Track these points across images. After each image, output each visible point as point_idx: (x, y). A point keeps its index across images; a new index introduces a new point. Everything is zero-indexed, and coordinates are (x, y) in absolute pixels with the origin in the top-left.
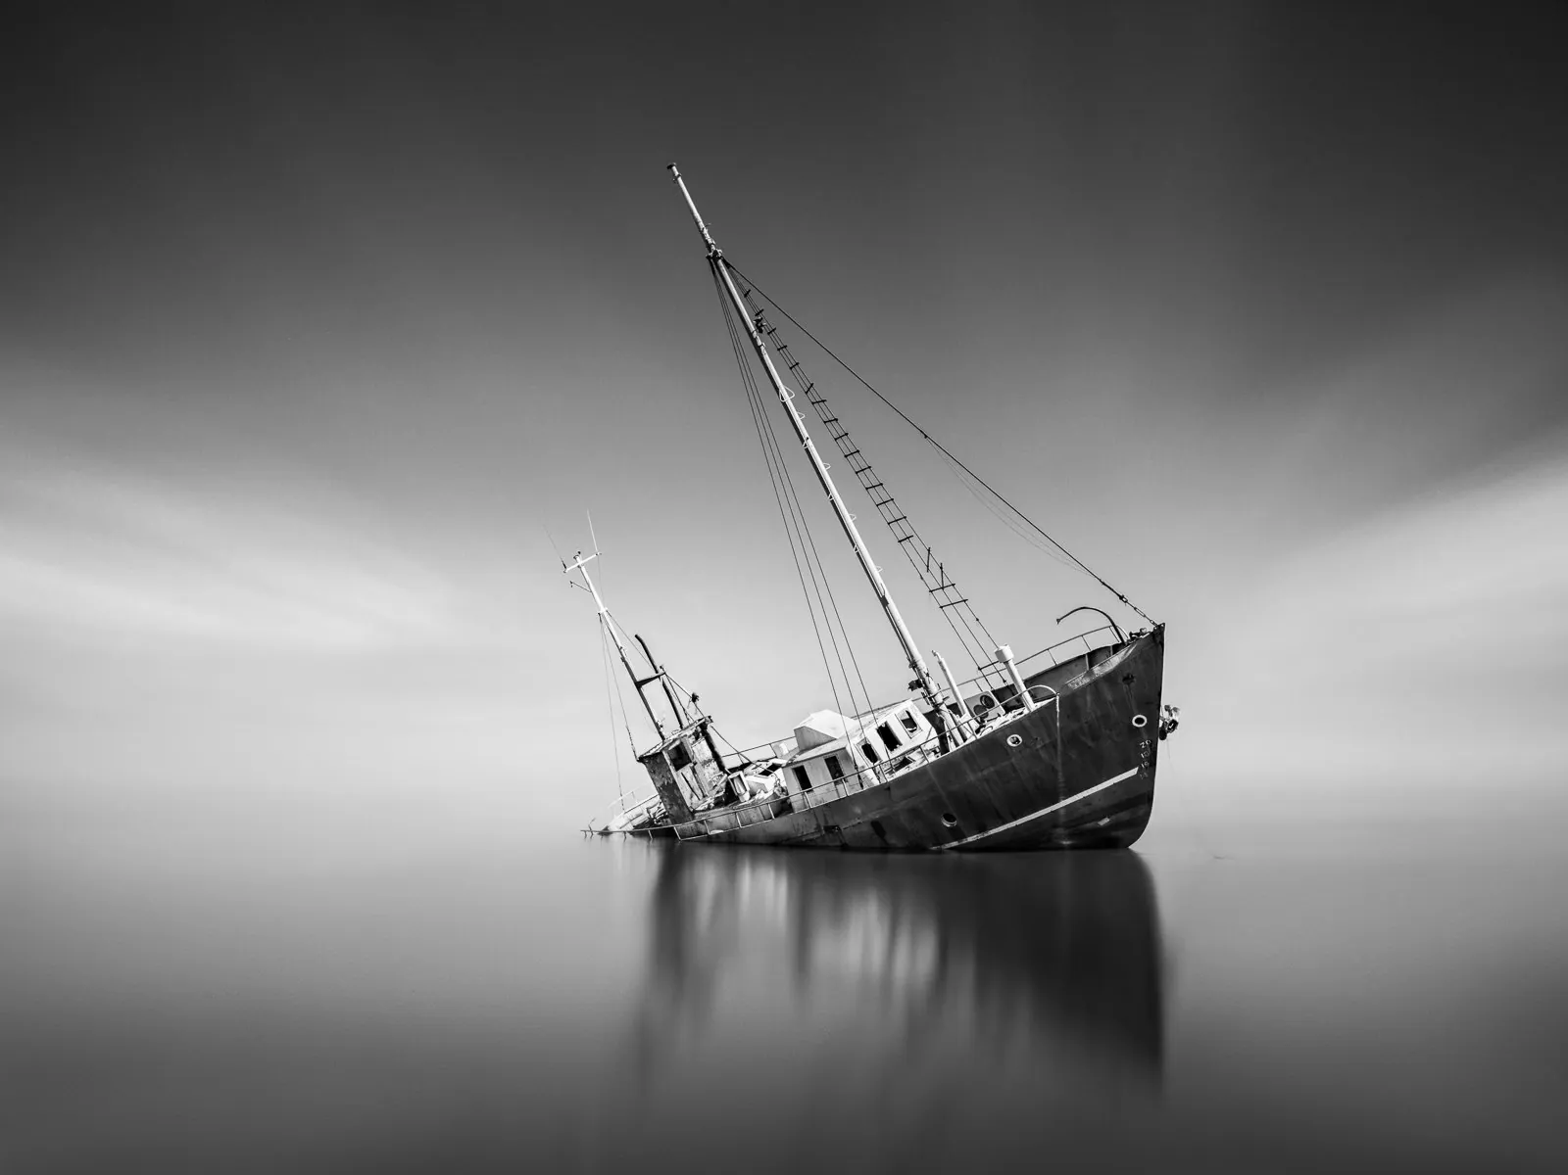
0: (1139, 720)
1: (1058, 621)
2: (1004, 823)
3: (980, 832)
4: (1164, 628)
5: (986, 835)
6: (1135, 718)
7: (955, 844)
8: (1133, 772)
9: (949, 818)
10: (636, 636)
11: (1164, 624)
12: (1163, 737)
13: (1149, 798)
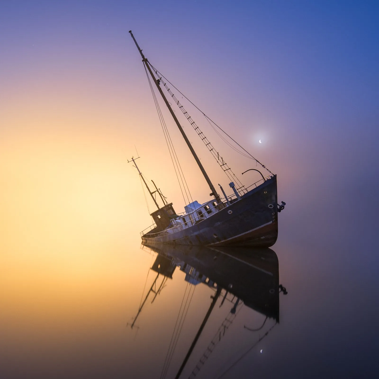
0: (270, 206)
1: (243, 174)
2: (231, 237)
3: (225, 239)
4: (276, 176)
5: (226, 240)
6: (269, 205)
7: (212, 244)
8: (271, 222)
9: (215, 235)
10: (152, 180)
11: (276, 175)
12: (280, 211)
13: (276, 231)
